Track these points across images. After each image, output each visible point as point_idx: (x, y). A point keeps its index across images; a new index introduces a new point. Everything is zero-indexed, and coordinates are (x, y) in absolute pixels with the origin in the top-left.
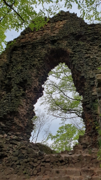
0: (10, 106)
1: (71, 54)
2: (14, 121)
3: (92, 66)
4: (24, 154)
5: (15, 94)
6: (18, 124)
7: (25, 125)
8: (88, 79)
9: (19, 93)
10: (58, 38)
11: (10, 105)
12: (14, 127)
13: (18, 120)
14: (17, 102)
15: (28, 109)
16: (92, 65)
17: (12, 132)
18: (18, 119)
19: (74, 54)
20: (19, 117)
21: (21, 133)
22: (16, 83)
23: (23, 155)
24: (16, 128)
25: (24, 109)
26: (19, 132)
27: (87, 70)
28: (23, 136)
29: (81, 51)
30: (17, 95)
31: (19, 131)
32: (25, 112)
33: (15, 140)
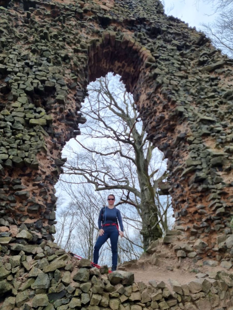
0: (12, 148)
1: (150, 60)
2: (20, 189)
3: (196, 96)
4: (66, 285)
5: (25, 117)
6: (30, 198)
7: (48, 202)
8: (191, 119)
9: (35, 118)
10: (115, 18)
11: (11, 145)
12: (18, 205)
13: (31, 188)
14: (33, 139)
15: (53, 163)
16: (197, 94)
17: (10, 219)
18: (31, 185)
19: (157, 62)
20: (34, 180)
21: (35, 220)
22: (24, 89)
23: (64, 287)
24: (26, 208)
25: (46, 161)
26: (31, 218)
27: (187, 102)
28: (39, 230)
29: (168, 60)
30: (33, 121)
31: (30, 215)
32: (48, 167)
33: (26, 242)
